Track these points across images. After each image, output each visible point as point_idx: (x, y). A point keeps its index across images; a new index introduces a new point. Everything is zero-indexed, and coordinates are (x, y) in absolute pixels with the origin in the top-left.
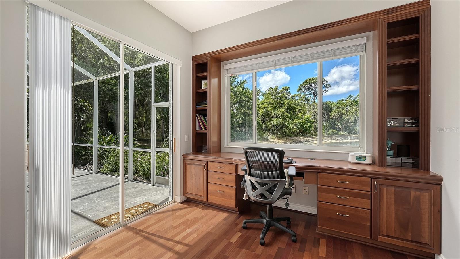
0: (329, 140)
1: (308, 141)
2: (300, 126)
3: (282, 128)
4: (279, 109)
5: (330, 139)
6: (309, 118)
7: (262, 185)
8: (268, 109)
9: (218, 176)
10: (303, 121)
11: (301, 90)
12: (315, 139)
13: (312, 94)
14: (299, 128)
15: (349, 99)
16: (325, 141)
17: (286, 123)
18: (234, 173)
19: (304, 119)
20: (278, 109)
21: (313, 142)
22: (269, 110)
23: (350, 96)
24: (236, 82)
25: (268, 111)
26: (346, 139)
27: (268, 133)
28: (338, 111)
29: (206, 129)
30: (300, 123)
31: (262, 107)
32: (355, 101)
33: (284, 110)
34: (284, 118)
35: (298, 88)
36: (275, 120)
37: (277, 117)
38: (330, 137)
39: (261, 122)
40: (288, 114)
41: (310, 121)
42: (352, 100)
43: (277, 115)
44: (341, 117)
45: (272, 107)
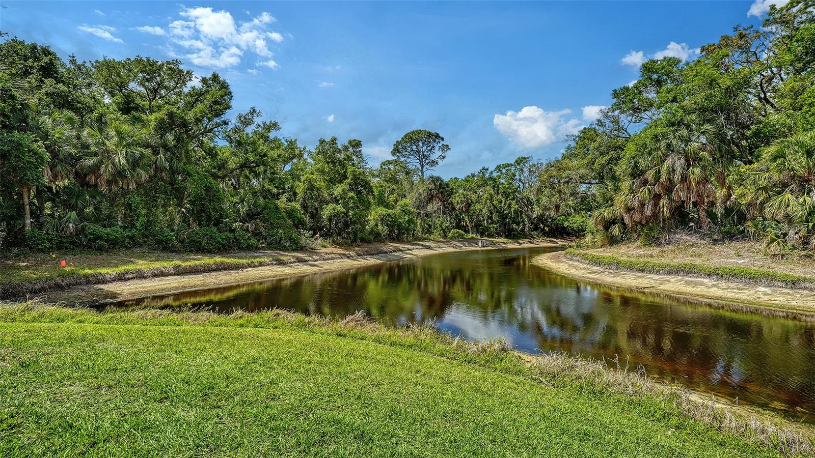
0: (444, 248)
1: (401, 251)
2: (390, 222)
5: (446, 246)
6: (408, 206)
10: (398, 210)
11: (399, 152)
12: (417, 247)
13: (418, 161)
14: (387, 225)
15: (481, 174)
16: (436, 250)
19: (398, 208)
20: (335, 185)
21: (410, 252)
23: (483, 169)
24: (255, 124)
26: (472, 246)
28: (464, 195)
30: (389, 215)
32: (490, 177)
34: (345, 205)
35: (392, 148)
38: (446, 242)
41: (409, 212)
42: (487, 175)
44: (469, 205)
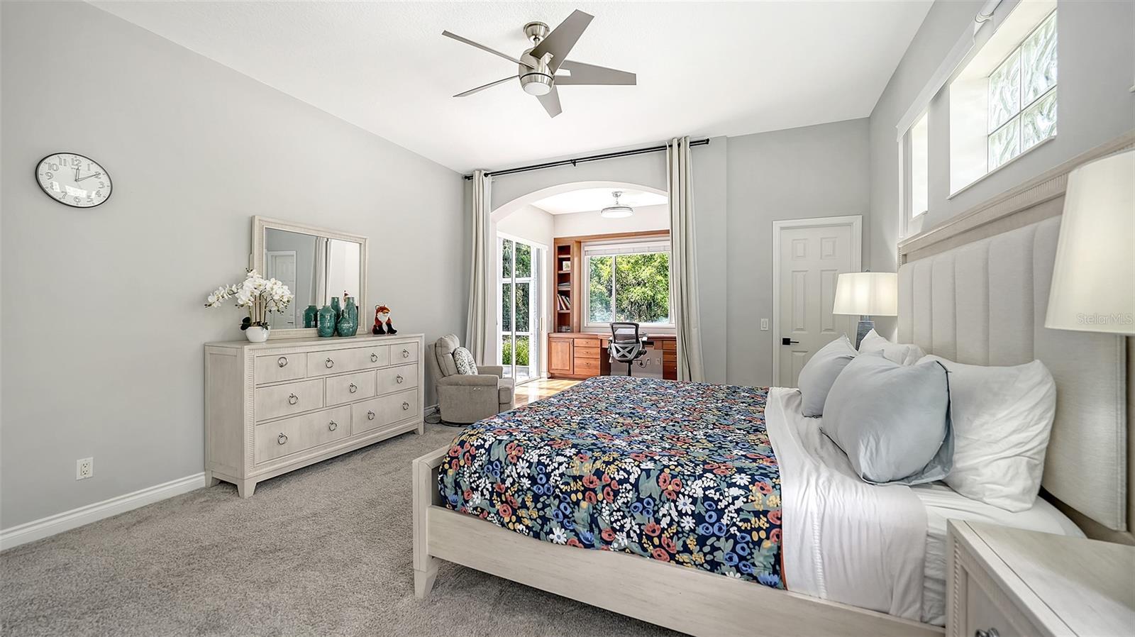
3: (650, 305)
4: (643, 268)
7: (624, 348)
8: (620, 267)
9: (584, 351)
17: (659, 296)
18: (599, 346)
22: (623, 269)
25: (622, 272)
27: (622, 318)
29: (567, 309)
31: (608, 263)
33: (654, 270)
36: (635, 291)
37: (639, 284)
39: (606, 294)
40: (662, 278)
43: (640, 280)
45: (629, 262)
